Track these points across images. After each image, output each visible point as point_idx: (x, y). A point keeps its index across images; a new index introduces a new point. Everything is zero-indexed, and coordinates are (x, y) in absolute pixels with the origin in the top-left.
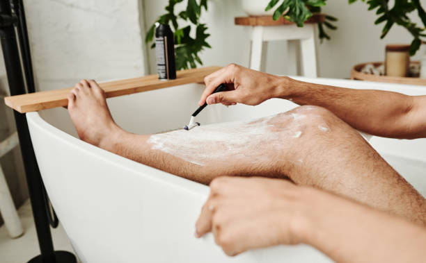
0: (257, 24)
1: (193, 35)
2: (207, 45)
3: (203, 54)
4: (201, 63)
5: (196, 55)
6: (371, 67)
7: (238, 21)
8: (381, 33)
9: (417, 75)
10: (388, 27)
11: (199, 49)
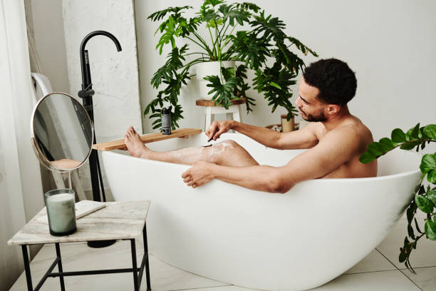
0: (208, 105)
1: (173, 111)
2: (182, 117)
3: (179, 122)
4: (178, 127)
5: (175, 122)
6: (276, 127)
7: (198, 103)
8: (272, 110)
9: (297, 129)
10: (275, 107)
11: (177, 119)
